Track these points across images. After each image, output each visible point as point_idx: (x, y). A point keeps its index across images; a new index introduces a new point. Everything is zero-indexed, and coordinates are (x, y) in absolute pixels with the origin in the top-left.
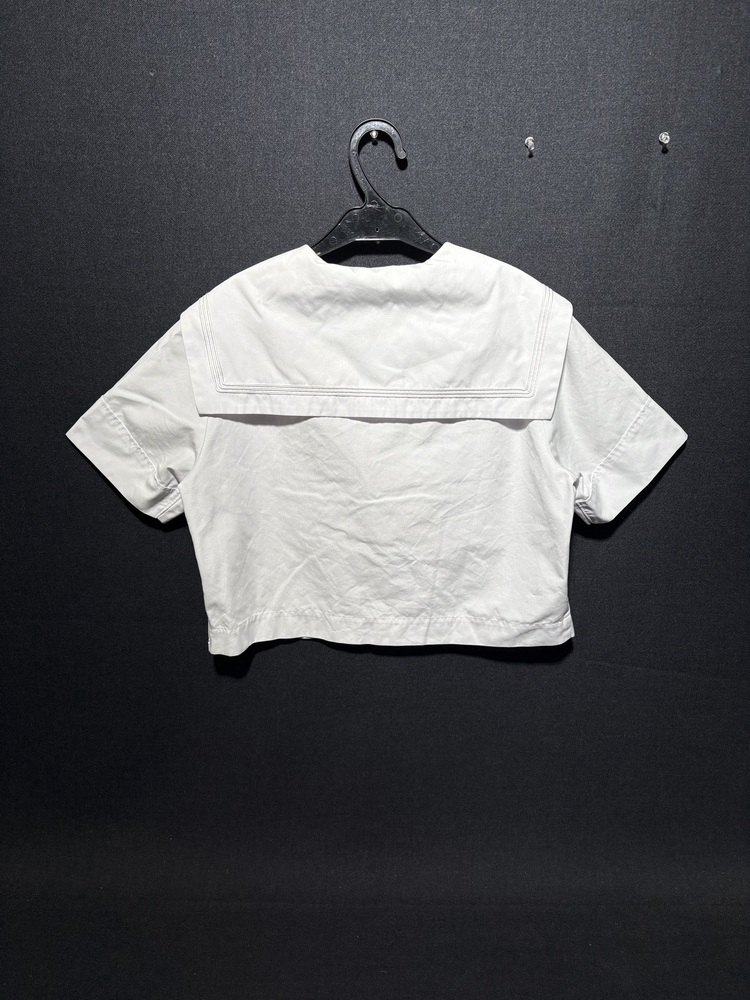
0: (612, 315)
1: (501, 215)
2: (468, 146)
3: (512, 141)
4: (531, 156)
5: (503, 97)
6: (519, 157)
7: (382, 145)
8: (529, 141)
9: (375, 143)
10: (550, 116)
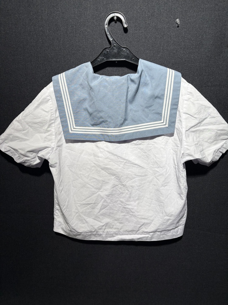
0: (211, 90)
1: (166, 51)
2: (153, 23)
3: (170, 20)
4: (178, 27)
5: (167, 3)
6: (173, 27)
7: (118, 23)
8: (178, 20)
9: (116, 22)
10: (186, 11)
